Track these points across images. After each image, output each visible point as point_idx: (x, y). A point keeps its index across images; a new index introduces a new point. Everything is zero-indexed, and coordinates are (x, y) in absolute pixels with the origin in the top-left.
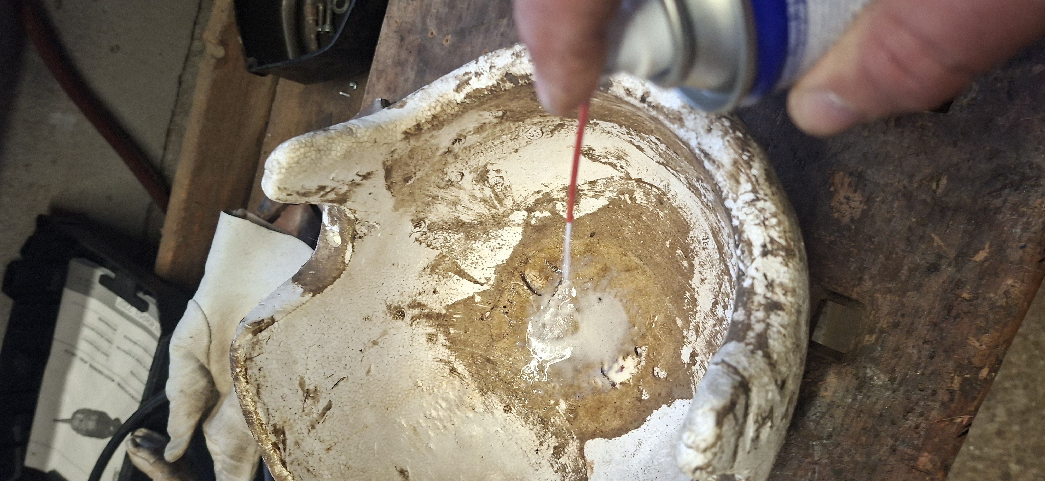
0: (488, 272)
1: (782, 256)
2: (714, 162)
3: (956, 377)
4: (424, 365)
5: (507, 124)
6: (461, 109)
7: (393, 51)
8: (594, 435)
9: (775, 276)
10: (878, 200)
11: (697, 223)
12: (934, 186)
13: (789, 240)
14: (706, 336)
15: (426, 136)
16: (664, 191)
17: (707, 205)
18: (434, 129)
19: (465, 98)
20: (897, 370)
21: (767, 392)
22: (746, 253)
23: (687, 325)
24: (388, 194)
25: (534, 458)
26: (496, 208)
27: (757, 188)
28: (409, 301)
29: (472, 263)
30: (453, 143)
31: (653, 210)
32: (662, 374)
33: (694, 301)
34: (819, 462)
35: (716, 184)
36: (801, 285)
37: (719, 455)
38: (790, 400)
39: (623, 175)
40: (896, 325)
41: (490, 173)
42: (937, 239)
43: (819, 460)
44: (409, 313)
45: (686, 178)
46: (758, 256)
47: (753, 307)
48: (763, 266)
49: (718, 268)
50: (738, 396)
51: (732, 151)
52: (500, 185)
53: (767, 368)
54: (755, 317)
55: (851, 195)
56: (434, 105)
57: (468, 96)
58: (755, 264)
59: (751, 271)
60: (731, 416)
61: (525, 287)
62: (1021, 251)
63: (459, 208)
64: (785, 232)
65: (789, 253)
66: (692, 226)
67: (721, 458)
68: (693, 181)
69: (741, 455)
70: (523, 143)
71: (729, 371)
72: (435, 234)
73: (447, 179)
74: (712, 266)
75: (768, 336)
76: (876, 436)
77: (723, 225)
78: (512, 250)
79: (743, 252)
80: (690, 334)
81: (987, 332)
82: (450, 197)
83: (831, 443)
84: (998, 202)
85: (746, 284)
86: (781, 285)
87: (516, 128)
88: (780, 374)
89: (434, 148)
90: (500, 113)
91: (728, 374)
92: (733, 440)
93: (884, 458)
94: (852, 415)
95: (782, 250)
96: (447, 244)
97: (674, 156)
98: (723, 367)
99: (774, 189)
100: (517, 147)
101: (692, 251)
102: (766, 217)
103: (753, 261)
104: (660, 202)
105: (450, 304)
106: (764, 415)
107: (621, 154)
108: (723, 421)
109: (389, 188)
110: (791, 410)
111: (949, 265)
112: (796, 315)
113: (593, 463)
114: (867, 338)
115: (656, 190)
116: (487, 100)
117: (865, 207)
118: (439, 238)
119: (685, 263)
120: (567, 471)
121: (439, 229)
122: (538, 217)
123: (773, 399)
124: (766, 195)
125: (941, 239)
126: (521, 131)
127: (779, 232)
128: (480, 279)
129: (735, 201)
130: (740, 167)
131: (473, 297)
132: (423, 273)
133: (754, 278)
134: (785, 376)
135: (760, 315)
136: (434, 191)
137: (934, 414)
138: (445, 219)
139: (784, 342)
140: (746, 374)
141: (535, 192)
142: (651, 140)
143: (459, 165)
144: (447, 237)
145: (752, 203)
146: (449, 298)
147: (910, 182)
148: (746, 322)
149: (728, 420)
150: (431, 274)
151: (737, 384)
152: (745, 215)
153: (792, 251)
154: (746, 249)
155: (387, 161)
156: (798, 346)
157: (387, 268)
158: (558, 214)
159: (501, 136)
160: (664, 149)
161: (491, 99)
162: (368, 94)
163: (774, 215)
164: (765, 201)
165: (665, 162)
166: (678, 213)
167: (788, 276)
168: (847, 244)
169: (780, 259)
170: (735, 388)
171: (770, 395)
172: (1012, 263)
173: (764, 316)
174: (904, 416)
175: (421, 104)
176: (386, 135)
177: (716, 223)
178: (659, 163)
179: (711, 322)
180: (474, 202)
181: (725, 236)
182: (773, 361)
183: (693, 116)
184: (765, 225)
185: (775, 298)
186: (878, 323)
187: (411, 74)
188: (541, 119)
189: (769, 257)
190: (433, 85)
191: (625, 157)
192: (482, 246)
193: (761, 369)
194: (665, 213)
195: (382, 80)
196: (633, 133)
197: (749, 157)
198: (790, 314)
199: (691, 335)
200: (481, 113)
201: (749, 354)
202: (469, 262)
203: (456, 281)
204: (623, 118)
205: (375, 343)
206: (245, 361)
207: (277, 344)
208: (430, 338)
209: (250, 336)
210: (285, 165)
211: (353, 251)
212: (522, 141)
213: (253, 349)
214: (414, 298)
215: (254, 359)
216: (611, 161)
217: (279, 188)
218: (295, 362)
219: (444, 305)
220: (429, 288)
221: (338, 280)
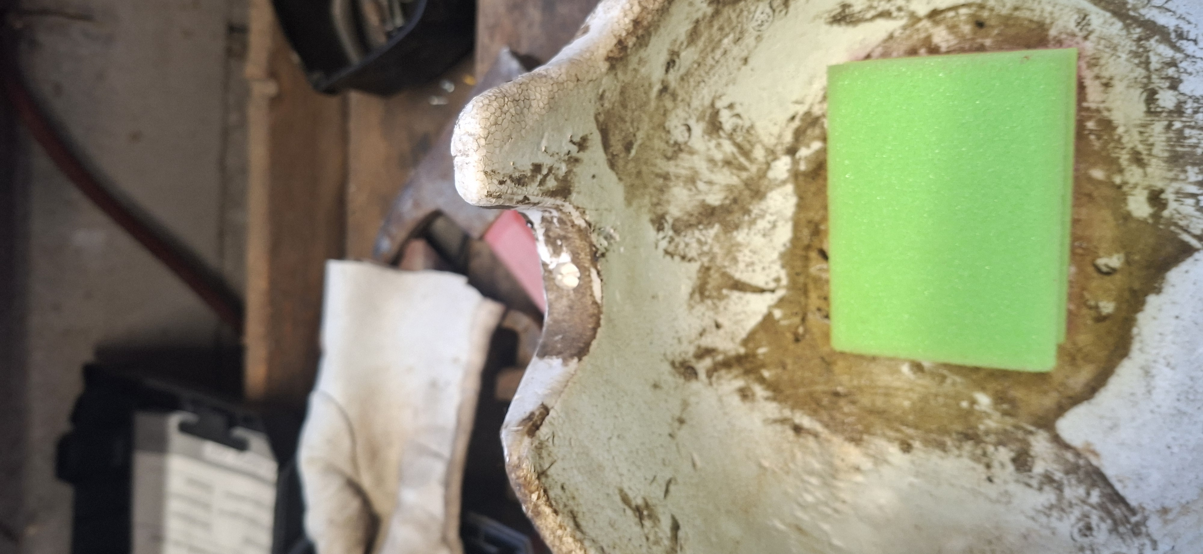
0: (774, 270)
4: (756, 435)
5: (725, 12)
8: (1061, 410)
11: (1057, 9)
14: (1161, 153)
15: (634, 61)
18: (641, 45)
23: (1115, 167)
24: (614, 176)
25: (992, 491)
26: (746, 170)
28: (692, 349)
29: (747, 266)
30: (667, 71)
32: (1115, 261)
39: (905, 21)
41: (721, 114)
44: (701, 368)
52: (740, 128)
56: (627, 6)
63: (701, 186)
66: (1047, 21)
70: (752, 41)
72: (685, 236)
73: (673, 141)
78: (790, 224)
82: (684, 172)
87: (738, 16)
89: (646, 84)
96: (705, 248)
100: (744, 54)
105: (745, 336)
109: (612, 166)
113: (1090, 445)
115: (966, 11)
118: (691, 242)
121: (686, 227)
122: (806, 158)
126: (745, 19)
128: (767, 283)
131: (770, 314)
132: (692, 302)
136: (663, 165)
138: (689, 208)
141: (789, 120)
143: (681, 112)
144: (701, 237)
146: (740, 328)
150: (702, 300)
155: (599, 114)
157: (647, 305)
159: (721, 40)
166: (1016, 18)
175: (609, 15)
176: (586, 69)
179: (1159, 127)
180: (715, 169)
192: (748, 234)
199: (1131, 175)
202: (741, 265)
203: (736, 301)
205: (681, 421)
206: (539, 478)
207: (567, 443)
208: (745, 394)
209: (527, 440)
210: (481, 132)
211: (602, 280)
212: (749, 40)
213: (541, 457)
214: (697, 343)
215: (549, 473)
216: (880, 9)
217: (486, 173)
218: (600, 467)
219: (738, 340)
220: (708, 322)
221: (599, 330)
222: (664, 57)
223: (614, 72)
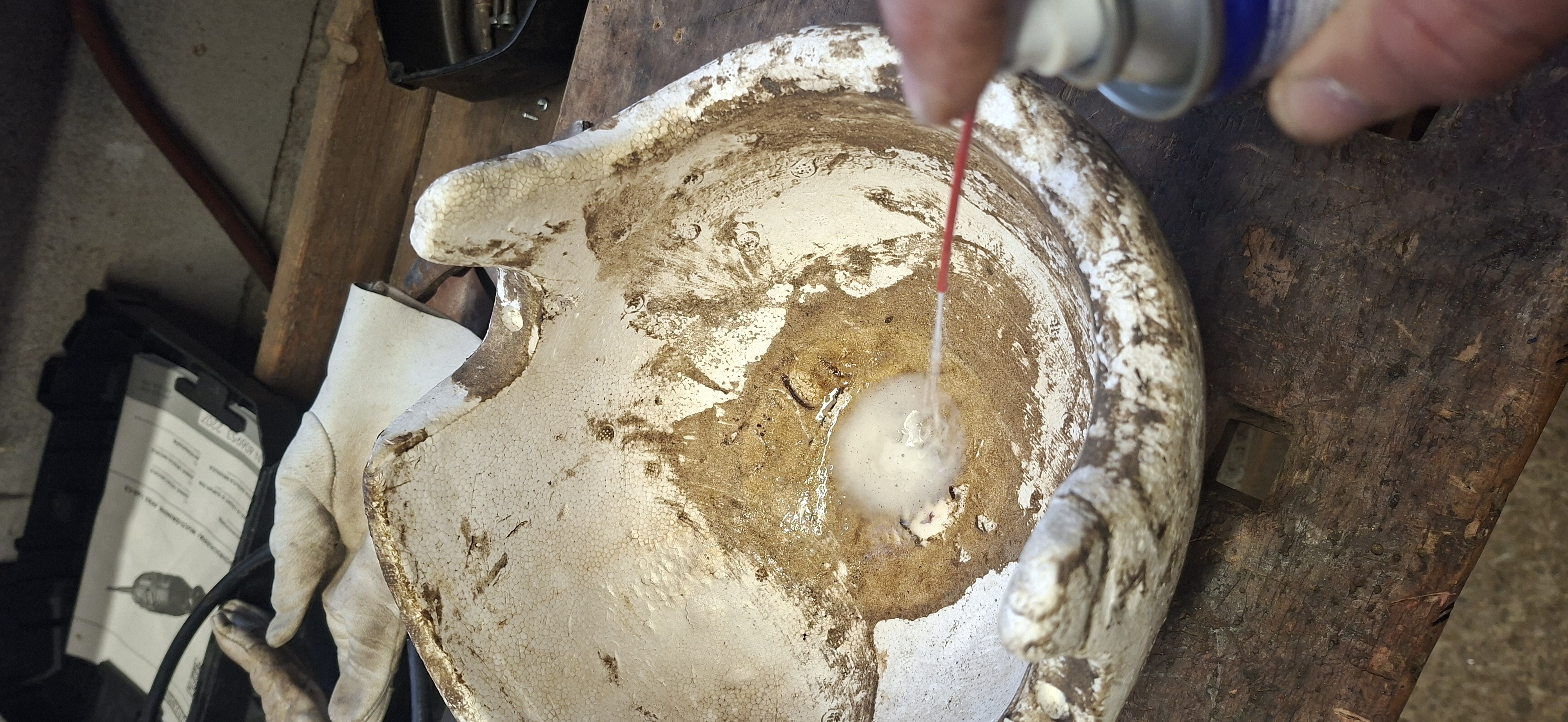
0: (735, 374)
1: (1163, 344)
2: (1065, 206)
3: (1430, 535)
4: (642, 507)
5: (764, 154)
6: (697, 131)
7: (601, 52)
8: (888, 615)
9: (1152, 373)
10: (1316, 269)
11: (1043, 302)
12: (1400, 250)
13: (1173, 320)
14: (1055, 468)
15: (646, 170)
16: (995, 254)
17: (1058, 273)
18: (657, 160)
19: (702, 115)
20: (1342, 523)
21: (1137, 540)
22: (1111, 340)
23: (1027, 453)
24: (591, 255)
25: (800, 646)
26: (747, 280)
27: (1128, 243)
28: (619, 414)
29: (712, 361)
30: (685, 182)
31: (978, 282)
32: (990, 525)
33: (1037, 418)
34: (1224, 659)
35: (1068, 239)
36: (1191, 386)
37: (1062, 626)
38: (1172, 555)
39: (934, 231)
40: (1341, 456)
41: (738, 226)
42: (1402, 327)
43: (1223, 656)
44: (620, 432)
45: (1027, 234)
46: (1128, 343)
47: (1118, 418)
48: (1136, 358)
49: (1073, 368)
50: (1092, 543)
51: (1091, 189)
52: (753, 245)
53: (1137, 505)
54: (1121, 432)
55: (1275, 263)
56: (657, 124)
57: (707, 112)
58: (1123, 356)
59: (1117, 366)
60: (1080, 570)
61: (789, 397)
62: (1529, 347)
63: (694, 278)
64: (1168, 308)
65: (1174, 340)
66: (1035, 306)
67: (1065, 631)
68: (1038, 238)
69: (1096, 630)
70: (788, 182)
71: (1079, 507)
72: (658, 316)
73: (676, 235)
74: (1065, 364)
75: (1140, 459)
76: (1309, 622)
77: (1081, 304)
78: (770, 341)
79: (1105, 338)
80: (1031, 466)
81: (1477, 468)
82: (680, 262)
83: (1241, 631)
84: (1495, 273)
85: (1110, 384)
86: (1161, 386)
87: (777, 160)
88: (1156, 514)
89: (657, 189)
90: (754, 138)
91: (1078, 511)
92: (1084, 606)
93: (1320, 655)
94: (1273, 589)
95: (1163, 335)
96: (676, 332)
97: (1009, 201)
98: (1071, 501)
99: (1153, 245)
100: (778, 189)
101: (1035, 343)
102: (1140, 286)
103: (1120, 351)
104: (989, 271)
105: (679, 419)
106: (1132, 573)
107: (932, 199)
108: (1068, 577)
109: (592, 246)
110: (1176, 572)
111: (1421, 367)
112: (1182, 430)
113: (886, 655)
114: (1297, 475)
115: (983, 253)
116: (734, 118)
117: (1296, 281)
118: (664, 323)
119: (1025, 362)
120: (848, 666)
121: (664, 308)
122: (808, 293)
123: (1146, 551)
124: (1140, 254)
125: (1409, 328)
126: (784, 164)
127: (1160, 308)
128: (724, 383)
129: (1095, 263)
130: (1103, 213)
131: (713, 410)
132: (641, 373)
133: (1121, 376)
134: (1166, 518)
135: (1130, 428)
136: (657, 252)
137: (1397, 590)
138: (674, 294)
139: (1163, 468)
140: (1105, 512)
141: (804, 257)
142: (975, 178)
143: (694, 215)
144: (676, 320)
145: (1119, 266)
146: (678, 411)
147: (1363, 243)
148: (1108, 438)
149: (1077, 576)
150: (652, 375)
151: (1090, 525)
152: (1109, 284)
153: (1179, 335)
154: (1109, 333)
155: (590, 206)
156: (1185, 476)
157: (588, 364)
158: (839, 289)
159: (755, 172)
160: (994, 191)
161: (740, 116)
162: (564, 114)
163: (1153, 284)
164: (1139, 262)
165: (996, 211)
166: (1016, 286)
167: (1171, 372)
168: (1268, 336)
169: (1159, 348)
170: (1087, 530)
171: (1141, 545)
172: (1515, 364)
173: (1135, 430)
174: (1351, 592)
175: (638, 123)
176: (587, 167)
177: (1071, 301)
178: (987, 212)
180: (715, 269)
181: (1084, 319)
182: (1147, 495)
183: (1034, 138)
184: (1139, 299)
185: (1152, 405)
186: (1313, 453)
187: (626, 85)
188: (814, 147)
189: (1144, 344)
190: (656, 95)
191: (937, 205)
192: (726, 334)
193: (1128, 506)
194: (995, 287)
195: (584, 94)
196: (949, 168)
197: (1117, 198)
198: (1174, 429)
199: (1033, 468)
200: (726, 137)
201: (1110, 483)
202: (707, 358)
203: (688, 387)
204: (934, 145)
205: (570, 473)
206: (384, 492)
207: (430, 468)
208: (651, 469)
209: (392, 456)
210: (444, 209)
211: (540, 338)
212: (786, 181)
213: (396, 474)
214: (628, 409)
215: (397, 489)
216: (916, 209)
217: (435, 242)
218: (455, 496)
219: (670, 421)
220: (649, 395)
221: (518, 379)
222: (686, 171)
223: (619, 176)
